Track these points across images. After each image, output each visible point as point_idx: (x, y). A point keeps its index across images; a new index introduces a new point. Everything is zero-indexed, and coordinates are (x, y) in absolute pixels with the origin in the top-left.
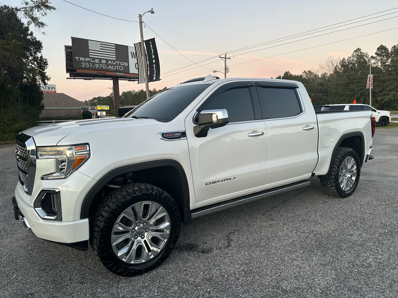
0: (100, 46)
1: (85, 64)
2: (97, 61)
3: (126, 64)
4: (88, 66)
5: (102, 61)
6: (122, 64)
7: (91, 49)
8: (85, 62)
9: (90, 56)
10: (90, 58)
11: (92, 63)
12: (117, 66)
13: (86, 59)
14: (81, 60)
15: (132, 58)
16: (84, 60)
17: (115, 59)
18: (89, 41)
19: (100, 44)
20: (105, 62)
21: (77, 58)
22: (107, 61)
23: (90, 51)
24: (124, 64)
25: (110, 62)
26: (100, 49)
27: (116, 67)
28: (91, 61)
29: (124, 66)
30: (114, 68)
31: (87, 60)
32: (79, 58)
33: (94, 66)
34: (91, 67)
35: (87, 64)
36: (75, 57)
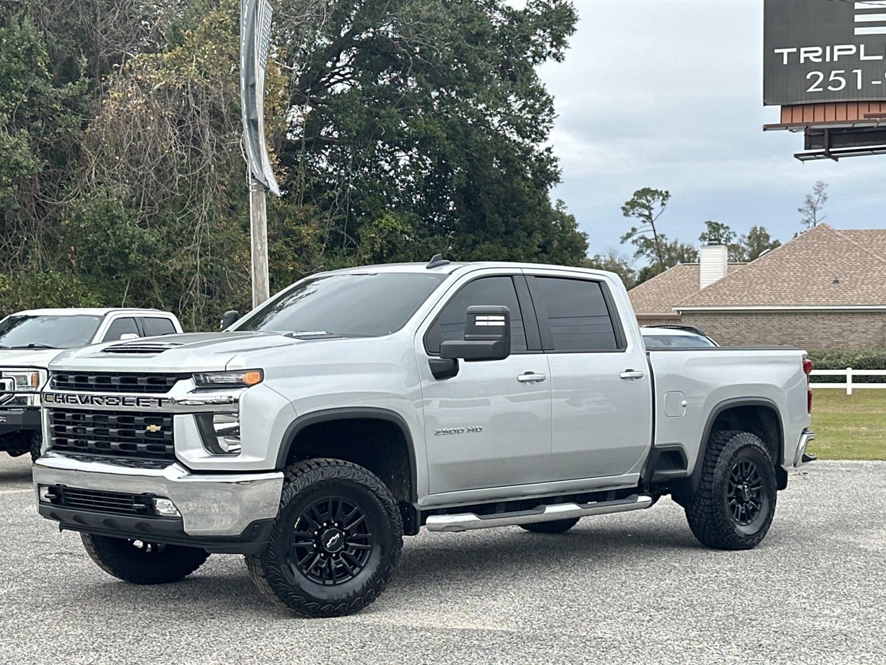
1: (827, 76)
4: (840, 83)
8: (826, 67)
9: (858, 31)
10: (858, 40)
11: (864, 65)
13: (836, 48)
14: (807, 59)
16: (823, 56)
21: (785, 51)
23: (858, 5)
28: (862, 58)
31: (836, 54)
32: (794, 50)
33: (873, 83)
34: (859, 87)
35: (836, 75)
36: (777, 51)
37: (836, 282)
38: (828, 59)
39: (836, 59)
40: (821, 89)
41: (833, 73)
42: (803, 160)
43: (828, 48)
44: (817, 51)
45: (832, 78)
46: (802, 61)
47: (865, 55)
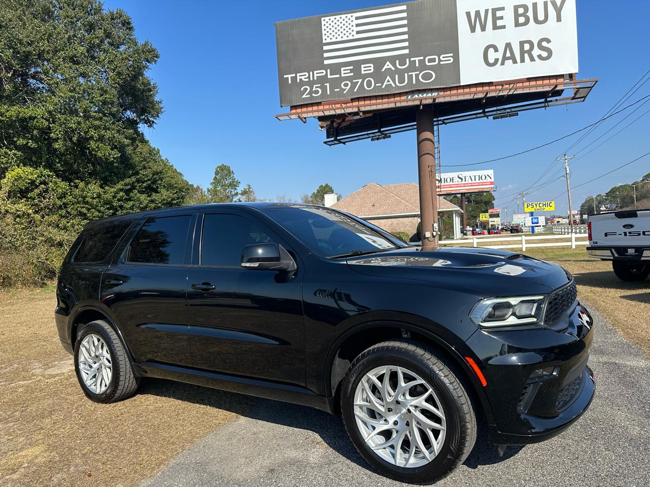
0: (357, 25)
1: (311, 88)
2: (345, 72)
3: (447, 59)
4: (318, 92)
5: (363, 69)
6: (434, 60)
7: (328, 41)
8: (311, 83)
9: (326, 62)
10: (326, 67)
11: (331, 81)
12: (414, 74)
13: (315, 72)
14: (301, 79)
15: (473, 29)
16: (309, 77)
17: (407, 51)
18: (323, 19)
19: (357, 18)
20: (371, 68)
21: (289, 76)
22: (379, 63)
23: (325, 48)
24: (440, 60)
25: (388, 65)
26: (358, 33)
27: (410, 77)
28: (329, 77)
29: (438, 68)
30: (401, 80)
31: (316, 75)
32: (294, 75)
33: (335, 90)
34: (328, 93)
35: (316, 87)
36: (285, 76)
37: (373, 205)
38: (311, 79)
39: (315, 78)
40: (309, 96)
41: (315, 86)
42: (330, 145)
43: (311, 73)
44: (306, 75)
45: (314, 89)
46: (298, 81)
47: (330, 75)
